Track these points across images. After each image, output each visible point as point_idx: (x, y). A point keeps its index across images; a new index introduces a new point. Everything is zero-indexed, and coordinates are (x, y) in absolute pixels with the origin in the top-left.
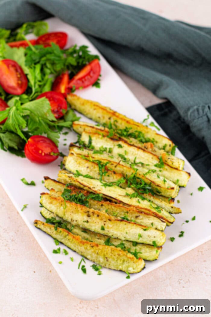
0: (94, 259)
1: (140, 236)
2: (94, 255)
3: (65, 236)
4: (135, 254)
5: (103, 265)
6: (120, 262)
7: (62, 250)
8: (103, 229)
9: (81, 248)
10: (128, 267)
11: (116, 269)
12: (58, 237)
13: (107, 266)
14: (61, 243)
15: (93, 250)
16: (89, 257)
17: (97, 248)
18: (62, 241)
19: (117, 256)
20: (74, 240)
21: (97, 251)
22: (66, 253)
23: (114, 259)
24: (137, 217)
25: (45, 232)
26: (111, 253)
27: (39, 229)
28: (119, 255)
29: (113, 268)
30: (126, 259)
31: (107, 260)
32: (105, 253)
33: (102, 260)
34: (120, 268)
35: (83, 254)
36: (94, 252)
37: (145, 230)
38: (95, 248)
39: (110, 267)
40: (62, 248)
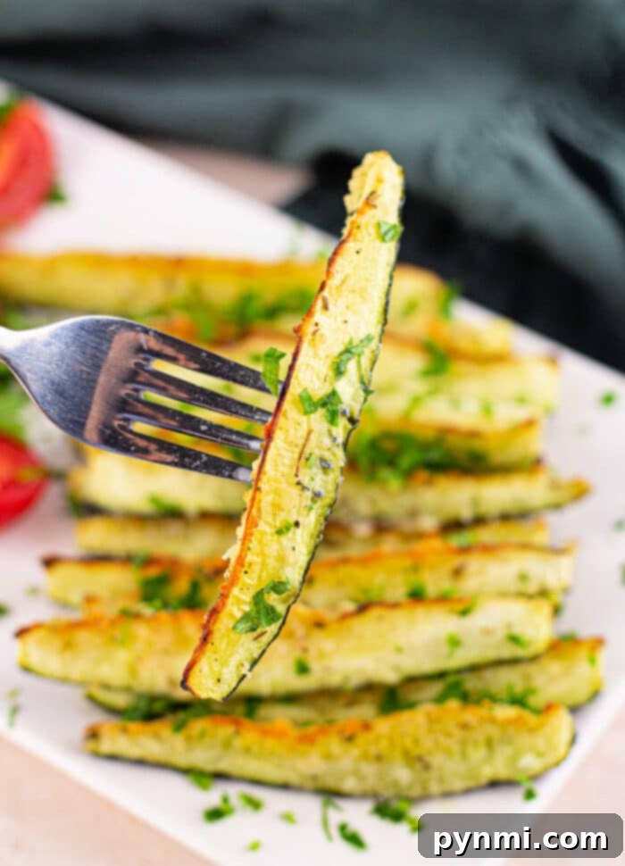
0: (371, 782)
1: (455, 642)
2: (370, 770)
3: (227, 745)
4: (518, 701)
5: (416, 791)
6: (477, 754)
7: (235, 800)
8: (303, 669)
9: (310, 763)
10: (514, 760)
11: (471, 783)
12: (202, 757)
13: (434, 788)
14: (220, 776)
15: (355, 751)
16: (349, 784)
17: (371, 736)
18: (224, 765)
19: (458, 733)
20: (270, 743)
21: (373, 750)
22: (255, 805)
23: (448, 753)
24: (458, 573)
25: (141, 762)
26: (431, 731)
27: (113, 758)
28: (465, 726)
29: (458, 785)
30: (493, 731)
31: (427, 767)
32: (408, 743)
33: (403, 775)
34: (488, 772)
35: (321, 784)
36: (364, 757)
37: (464, 613)
38: (362, 739)
39: (447, 787)
40: (234, 791)
